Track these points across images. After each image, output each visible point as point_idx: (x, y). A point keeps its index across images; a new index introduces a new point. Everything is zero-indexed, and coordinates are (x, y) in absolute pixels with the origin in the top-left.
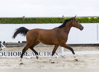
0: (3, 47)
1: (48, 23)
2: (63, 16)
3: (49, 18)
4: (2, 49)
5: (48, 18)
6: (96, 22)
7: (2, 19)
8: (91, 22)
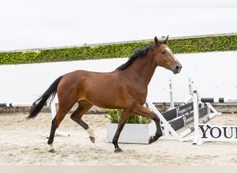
0: (212, 112)
4: (210, 117)
7: (200, 41)
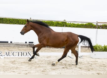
1: (16, 24)
2: (31, 18)
3: (17, 19)
5: (15, 19)
6: (61, 26)
8: (56, 26)
